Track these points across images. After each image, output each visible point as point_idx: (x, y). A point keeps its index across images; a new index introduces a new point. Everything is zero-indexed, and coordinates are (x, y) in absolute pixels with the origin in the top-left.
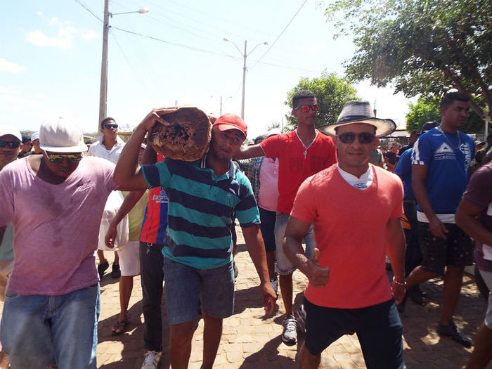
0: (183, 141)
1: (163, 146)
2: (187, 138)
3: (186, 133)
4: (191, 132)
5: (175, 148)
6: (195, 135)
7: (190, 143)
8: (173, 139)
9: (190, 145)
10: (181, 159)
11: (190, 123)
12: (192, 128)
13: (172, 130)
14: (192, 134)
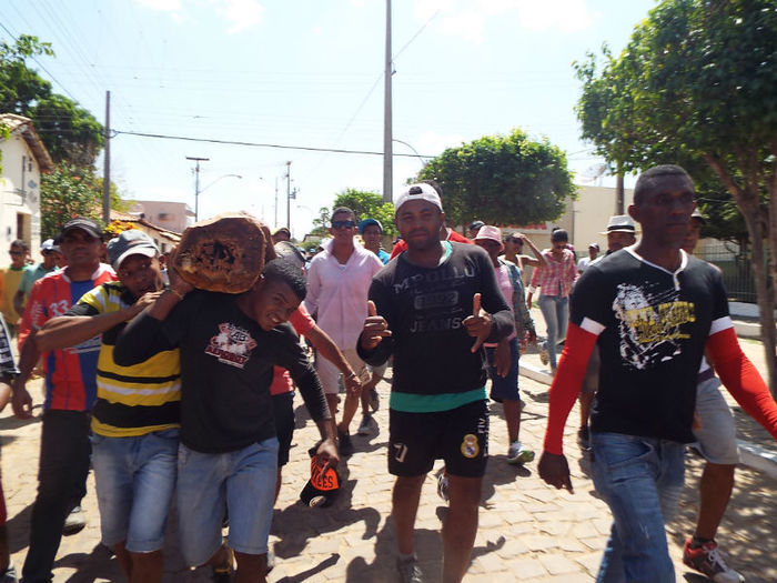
0: (226, 266)
1: (196, 273)
2: (232, 260)
3: (230, 255)
4: (238, 251)
5: (213, 276)
6: (244, 256)
7: (238, 268)
8: (212, 262)
9: (237, 271)
10: (221, 290)
11: (236, 239)
12: (240, 246)
13: (210, 250)
14: (240, 254)
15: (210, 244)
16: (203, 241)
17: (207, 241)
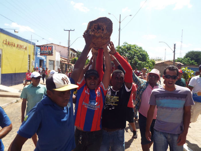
2: (103, 30)
4: (105, 27)
5: (98, 35)
6: (107, 28)
7: (105, 32)
8: (97, 31)
11: (104, 23)
12: (105, 25)
13: (96, 27)
14: (105, 28)
15: (97, 25)
16: (94, 24)
17: (95, 24)
